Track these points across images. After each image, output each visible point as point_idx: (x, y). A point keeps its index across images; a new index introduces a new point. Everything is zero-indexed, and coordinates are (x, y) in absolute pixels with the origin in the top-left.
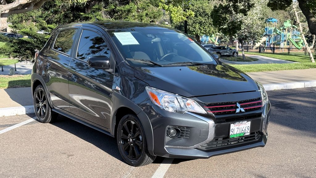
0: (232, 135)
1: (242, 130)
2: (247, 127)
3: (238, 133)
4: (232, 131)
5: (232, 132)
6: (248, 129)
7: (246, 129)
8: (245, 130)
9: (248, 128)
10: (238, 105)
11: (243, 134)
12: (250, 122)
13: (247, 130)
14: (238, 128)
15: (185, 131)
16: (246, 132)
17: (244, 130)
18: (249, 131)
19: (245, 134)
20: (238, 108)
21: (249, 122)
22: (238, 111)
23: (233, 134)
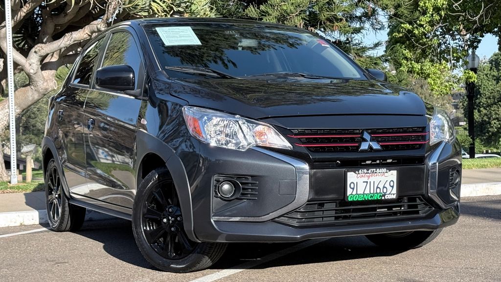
0: (351, 194)
1: (377, 187)
2: (388, 183)
3: (367, 192)
4: (352, 186)
5: (353, 189)
6: (393, 187)
7: (387, 185)
8: (384, 187)
9: (392, 184)
10: (366, 136)
11: (380, 196)
12: (396, 171)
13: (389, 189)
14: (367, 182)
15: (250, 185)
16: (388, 193)
17: (381, 186)
18: (395, 191)
19: (384, 196)
20: (365, 140)
21: (392, 171)
22: (364, 146)
23: (354, 193)
